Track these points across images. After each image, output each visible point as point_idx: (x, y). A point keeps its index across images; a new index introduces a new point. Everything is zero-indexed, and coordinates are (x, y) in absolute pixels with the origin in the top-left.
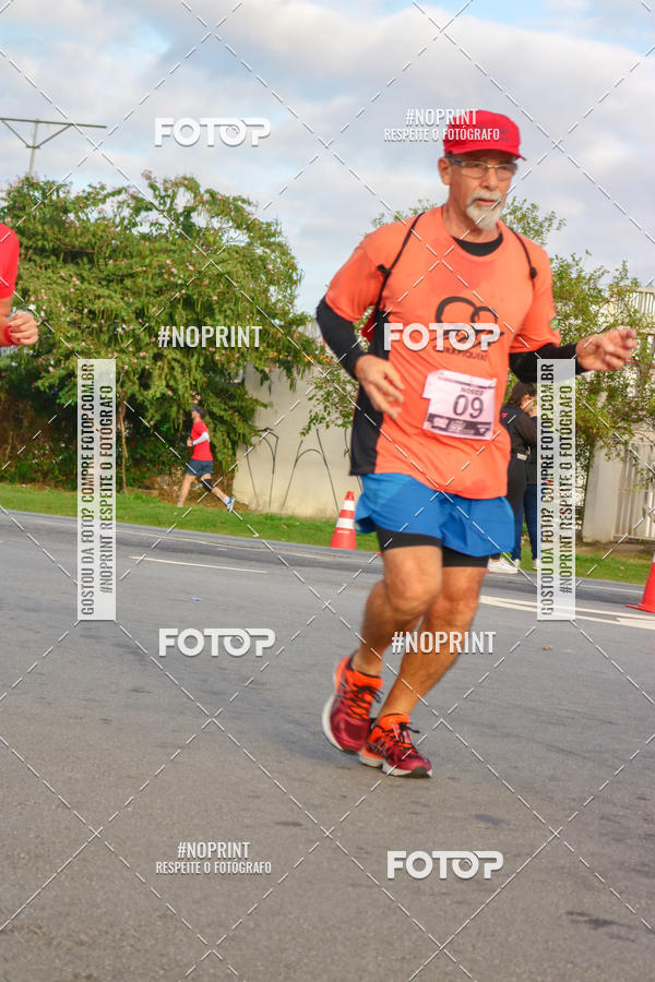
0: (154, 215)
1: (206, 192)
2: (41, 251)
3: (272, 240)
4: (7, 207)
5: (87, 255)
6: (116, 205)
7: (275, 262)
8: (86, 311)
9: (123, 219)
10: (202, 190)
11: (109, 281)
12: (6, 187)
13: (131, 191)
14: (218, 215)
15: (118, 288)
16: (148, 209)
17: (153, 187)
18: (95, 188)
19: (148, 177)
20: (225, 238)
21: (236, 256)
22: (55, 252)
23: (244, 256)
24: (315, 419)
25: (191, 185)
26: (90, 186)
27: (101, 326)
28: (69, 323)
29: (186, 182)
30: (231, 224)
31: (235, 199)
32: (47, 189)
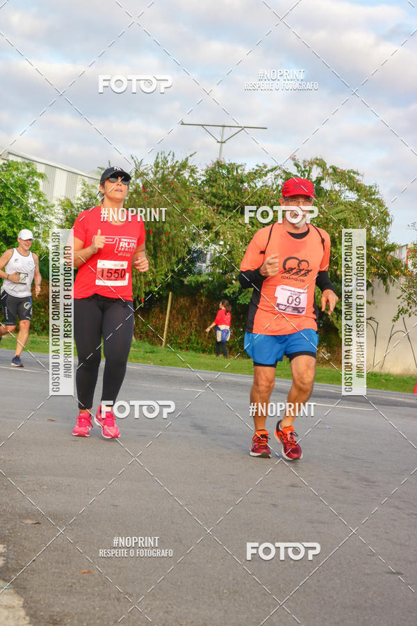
1: (330, 167)
2: (227, 208)
3: (373, 197)
4: (206, 180)
6: (273, 177)
7: (375, 212)
9: (278, 186)
10: (328, 167)
12: (205, 168)
13: (283, 168)
14: (338, 182)
17: (297, 165)
18: (260, 167)
19: (294, 159)
20: (343, 197)
21: (350, 208)
22: (236, 208)
23: (355, 207)
24: (402, 311)
25: (321, 164)
26: (257, 166)
29: (318, 162)
30: (346, 187)
31: (349, 172)
32: (231, 168)
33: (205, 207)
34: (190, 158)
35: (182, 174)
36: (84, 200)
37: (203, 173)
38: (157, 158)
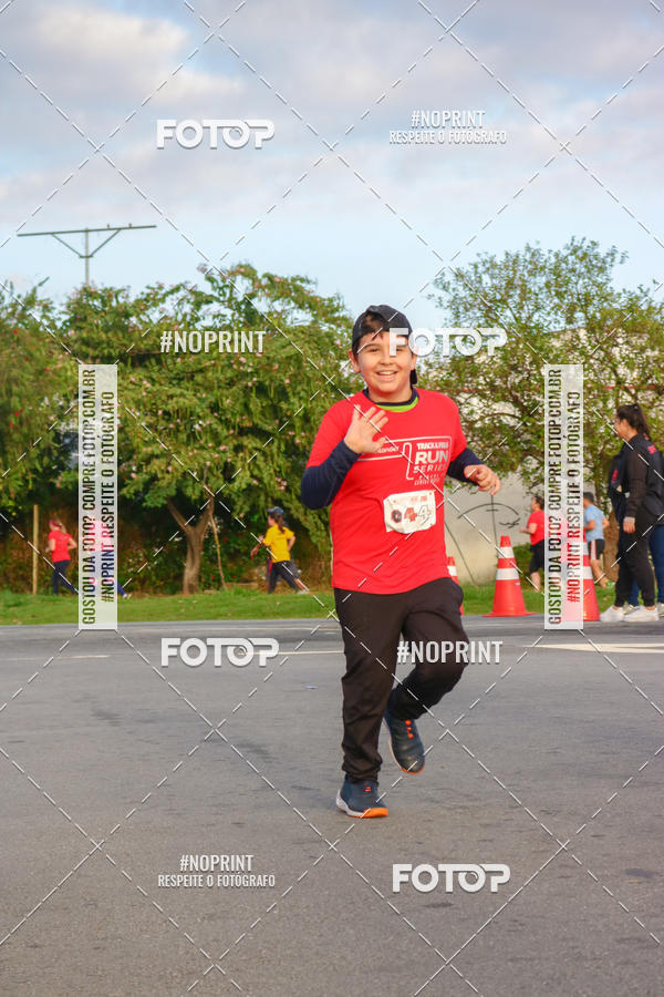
0: (215, 307)
1: (265, 276)
3: (336, 315)
4: (69, 321)
5: (154, 356)
6: (176, 303)
7: (342, 337)
8: (160, 412)
9: (185, 315)
10: (260, 275)
11: (180, 379)
12: (65, 300)
13: (189, 286)
14: (278, 298)
15: (190, 385)
16: (208, 302)
17: (210, 279)
18: (153, 289)
19: (203, 270)
20: (289, 320)
21: (302, 336)
22: (122, 358)
23: (310, 335)
25: (247, 271)
26: (148, 287)
27: (178, 426)
29: (242, 270)
30: (293, 304)
31: (294, 280)
32: (108, 296)
33: (72, 363)
34: (39, 289)
35: (30, 315)
37: (63, 308)
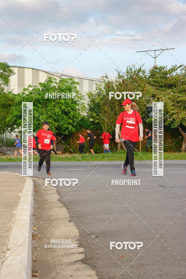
2: (161, 86)
4: (150, 76)
5: (174, 85)
6: (180, 70)
8: (176, 101)
9: (183, 73)
11: (181, 92)
12: (149, 70)
13: (184, 65)
15: (184, 93)
18: (174, 66)
22: (165, 86)
26: (172, 66)
27: (181, 105)
28: (171, 105)
32: (161, 68)
33: (151, 87)
34: (142, 67)
35: (139, 74)
36: (97, 91)
37: (149, 72)
38: (127, 68)
